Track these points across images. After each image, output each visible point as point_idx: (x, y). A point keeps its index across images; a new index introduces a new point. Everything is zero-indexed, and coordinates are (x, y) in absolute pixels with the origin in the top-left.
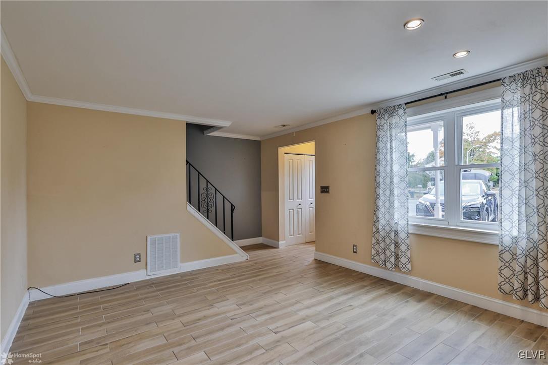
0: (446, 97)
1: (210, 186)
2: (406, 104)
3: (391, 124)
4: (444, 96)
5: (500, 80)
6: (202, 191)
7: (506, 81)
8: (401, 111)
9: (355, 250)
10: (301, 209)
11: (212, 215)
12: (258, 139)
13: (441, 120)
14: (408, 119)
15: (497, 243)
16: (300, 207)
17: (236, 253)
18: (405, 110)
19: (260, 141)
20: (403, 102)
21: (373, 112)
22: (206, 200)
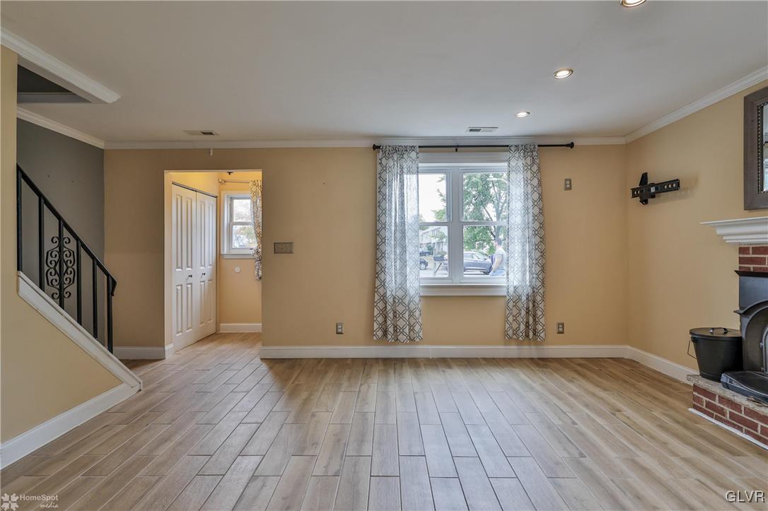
0: (457, 150)
1: (66, 233)
2: (419, 147)
3: (402, 168)
4: (454, 149)
5: (508, 146)
6: (49, 246)
7: (513, 149)
8: (413, 155)
9: (340, 330)
10: (191, 284)
11: (71, 302)
12: (100, 144)
13: (445, 173)
14: (420, 165)
15: (505, 294)
16: (190, 280)
17: (122, 382)
18: (417, 153)
19: (103, 150)
20: (416, 144)
21: (375, 147)
22: (57, 268)
